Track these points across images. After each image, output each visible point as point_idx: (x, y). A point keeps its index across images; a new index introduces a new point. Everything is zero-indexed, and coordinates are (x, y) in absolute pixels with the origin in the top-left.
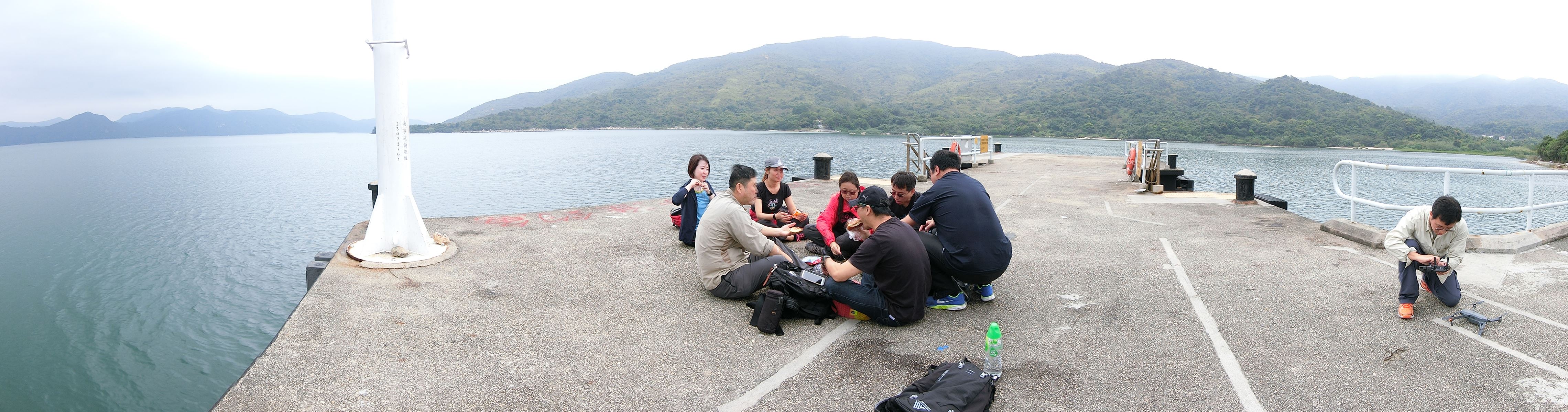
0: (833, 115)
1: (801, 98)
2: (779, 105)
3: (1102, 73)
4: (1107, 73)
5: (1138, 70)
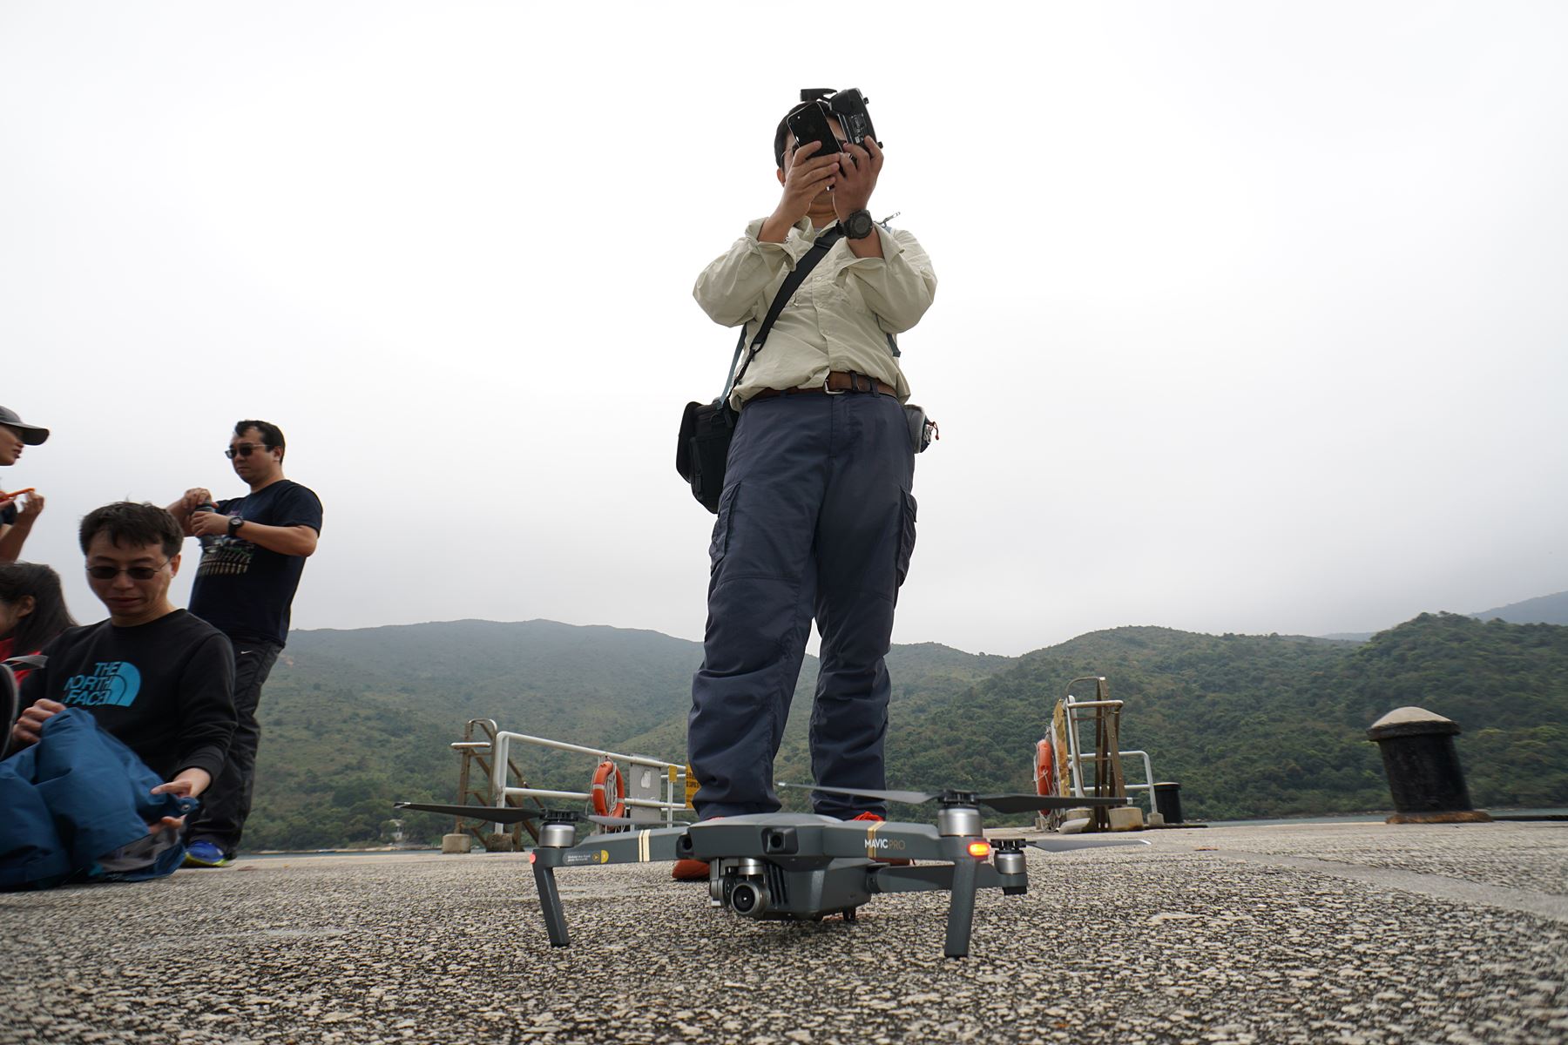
1: (361, 766)
2: (300, 785)
3: (985, 678)
4: (996, 675)
5: (1061, 660)
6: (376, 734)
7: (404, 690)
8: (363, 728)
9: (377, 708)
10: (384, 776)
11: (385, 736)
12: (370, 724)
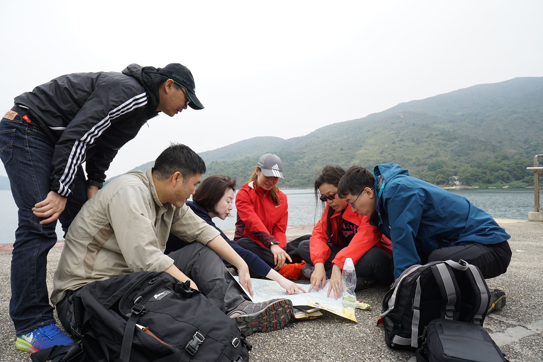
0: (470, 170)
1: (437, 155)
2: (414, 163)
6: (441, 141)
7: (451, 122)
8: (435, 139)
9: (440, 130)
10: (447, 159)
11: (445, 142)
12: (437, 137)
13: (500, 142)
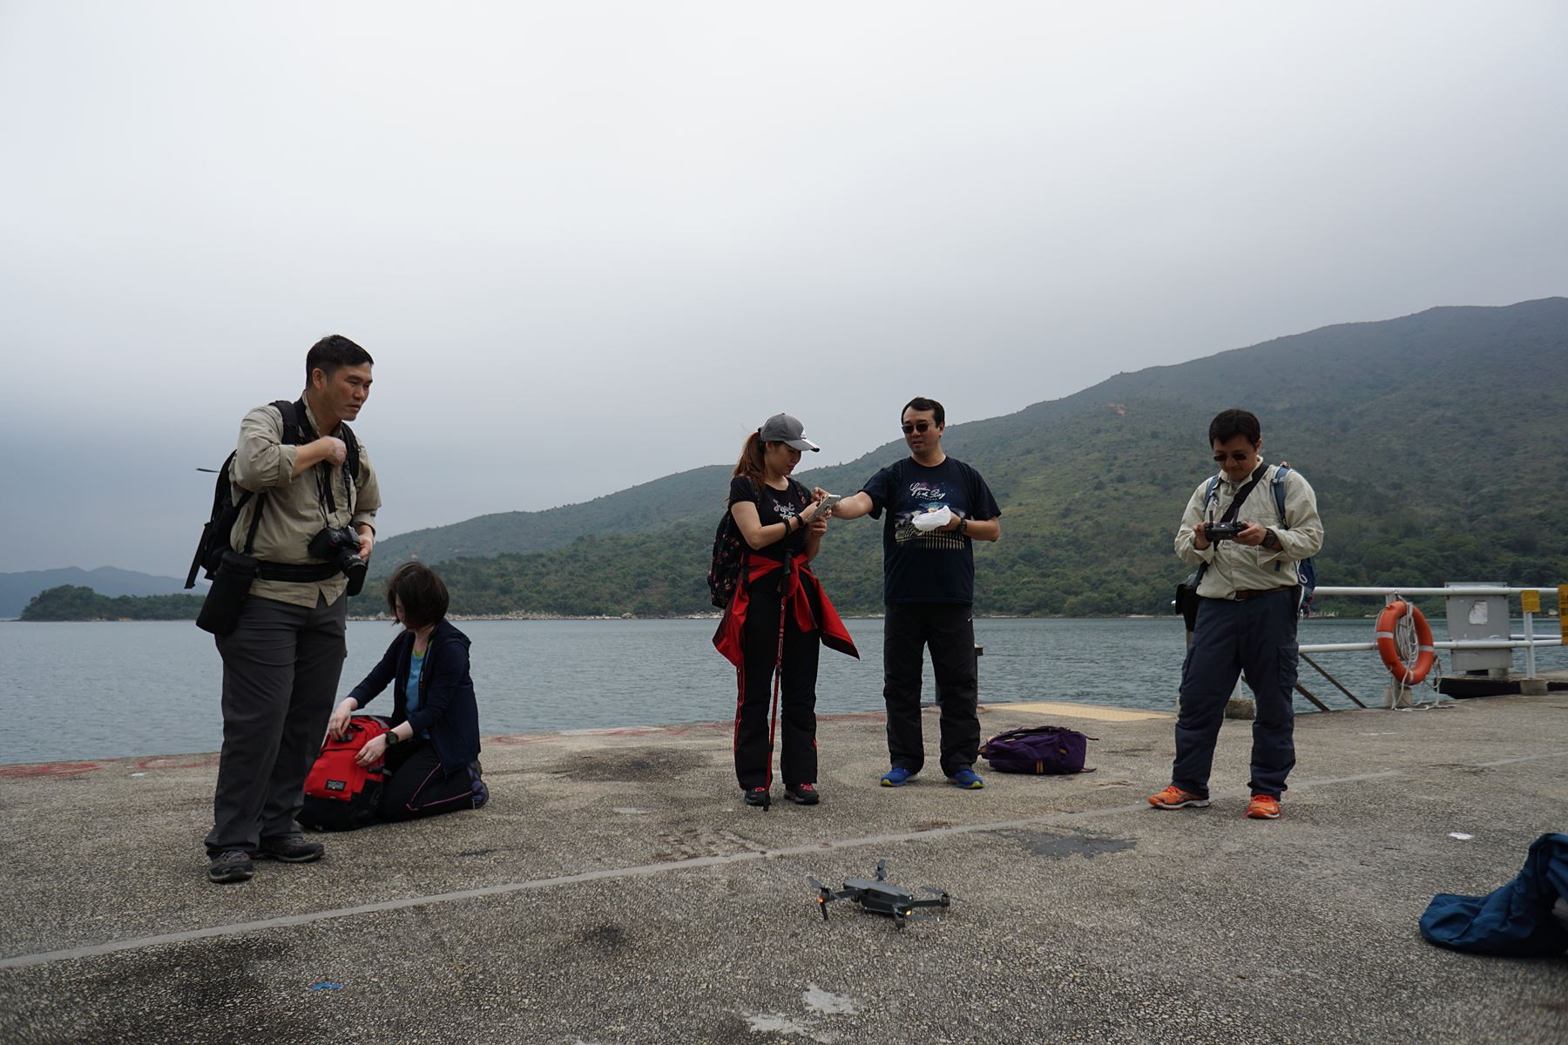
13: (1396, 486)
